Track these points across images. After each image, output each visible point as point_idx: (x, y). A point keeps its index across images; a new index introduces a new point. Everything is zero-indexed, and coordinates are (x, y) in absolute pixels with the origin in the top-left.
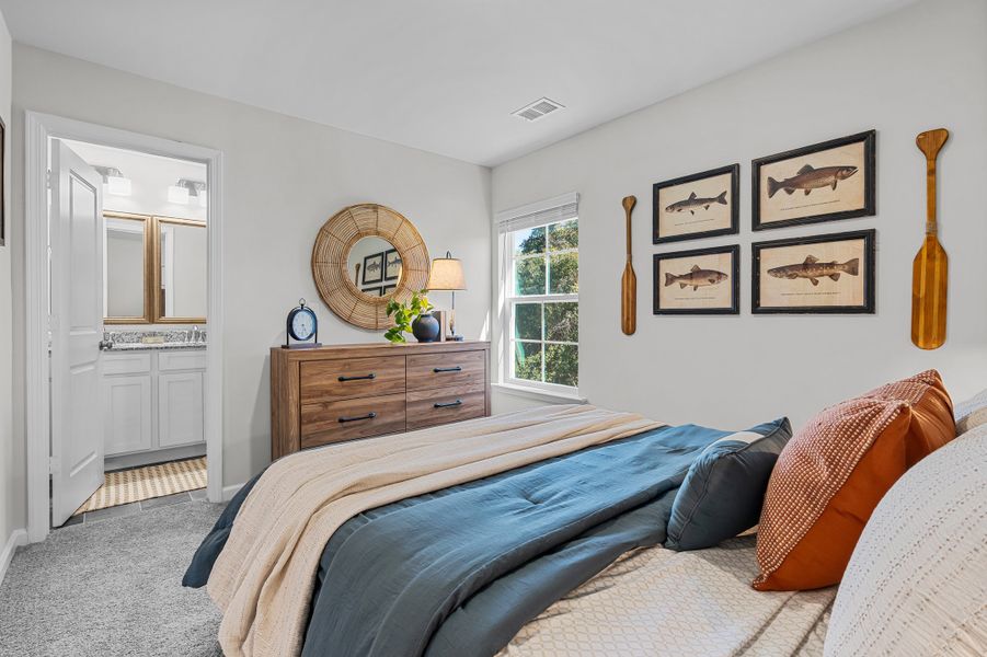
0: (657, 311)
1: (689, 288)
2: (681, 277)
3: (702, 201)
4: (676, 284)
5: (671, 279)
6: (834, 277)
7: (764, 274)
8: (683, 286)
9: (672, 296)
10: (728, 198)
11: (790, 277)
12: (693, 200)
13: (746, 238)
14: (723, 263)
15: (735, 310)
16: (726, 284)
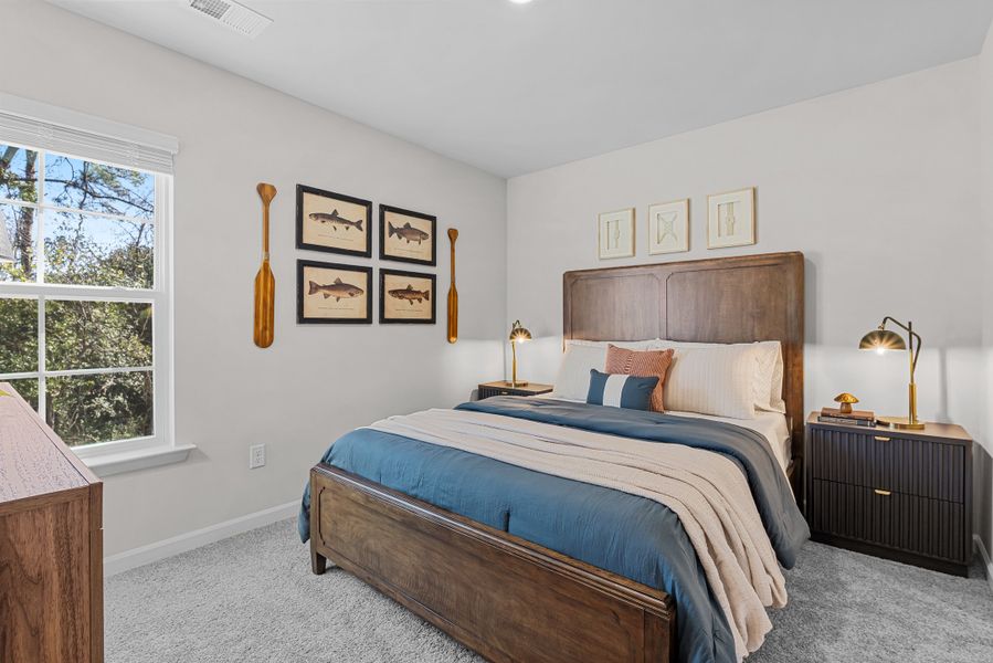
0: (302, 320)
1: (332, 298)
2: (325, 287)
3: (342, 221)
4: (320, 293)
5: (315, 288)
6: (420, 300)
7: (387, 294)
8: (326, 296)
9: (315, 305)
10: (364, 226)
11: (401, 297)
12: (334, 217)
13: (375, 263)
14: (358, 280)
15: (368, 321)
16: (363, 298)
